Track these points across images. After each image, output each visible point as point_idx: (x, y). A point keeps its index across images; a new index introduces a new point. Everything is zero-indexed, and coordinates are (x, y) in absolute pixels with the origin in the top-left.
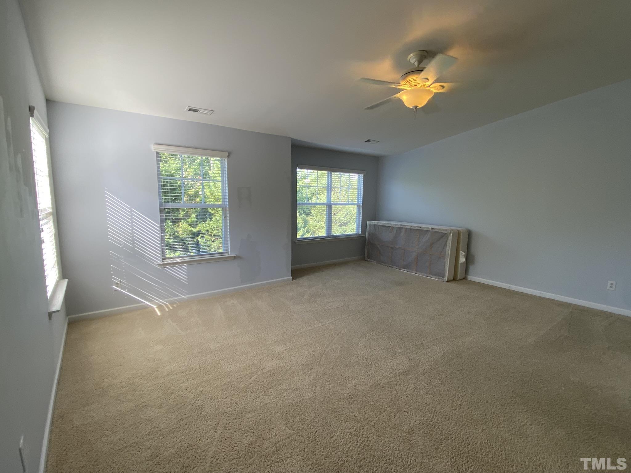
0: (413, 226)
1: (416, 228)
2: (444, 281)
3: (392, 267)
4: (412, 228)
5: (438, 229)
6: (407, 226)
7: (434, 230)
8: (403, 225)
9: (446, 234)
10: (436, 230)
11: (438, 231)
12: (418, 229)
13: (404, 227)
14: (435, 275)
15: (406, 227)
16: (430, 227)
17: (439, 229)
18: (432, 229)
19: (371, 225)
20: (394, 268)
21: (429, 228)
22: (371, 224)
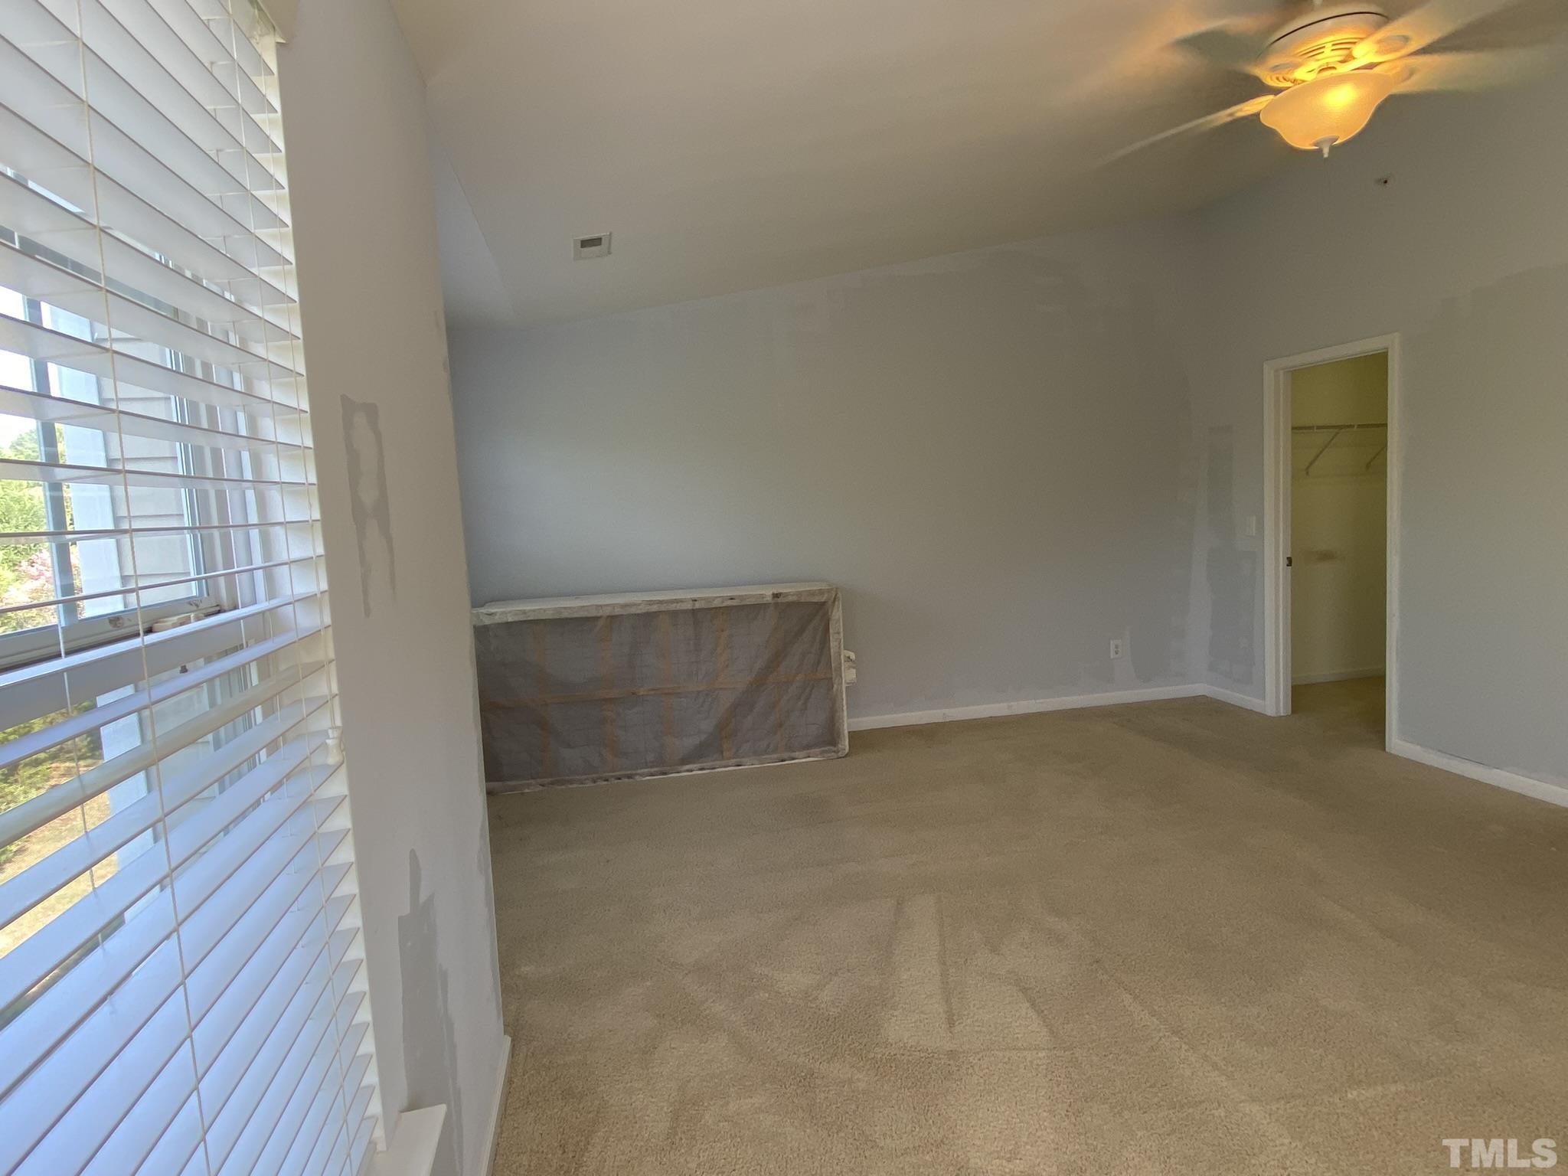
0: (702, 599)
1: (716, 603)
2: (840, 754)
3: (629, 777)
4: (697, 605)
5: (793, 595)
6: (677, 601)
7: (779, 600)
8: (661, 602)
9: (824, 603)
10: (790, 599)
11: (795, 598)
12: (725, 604)
13: (663, 608)
14: (808, 747)
15: (673, 607)
16: (768, 592)
17: (799, 594)
18: (776, 596)
19: (486, 628)
20: (637, 777)
21: (762, 596)
22: (487, 621)
